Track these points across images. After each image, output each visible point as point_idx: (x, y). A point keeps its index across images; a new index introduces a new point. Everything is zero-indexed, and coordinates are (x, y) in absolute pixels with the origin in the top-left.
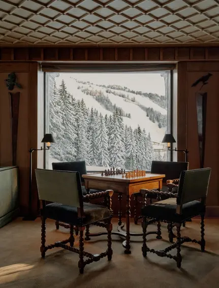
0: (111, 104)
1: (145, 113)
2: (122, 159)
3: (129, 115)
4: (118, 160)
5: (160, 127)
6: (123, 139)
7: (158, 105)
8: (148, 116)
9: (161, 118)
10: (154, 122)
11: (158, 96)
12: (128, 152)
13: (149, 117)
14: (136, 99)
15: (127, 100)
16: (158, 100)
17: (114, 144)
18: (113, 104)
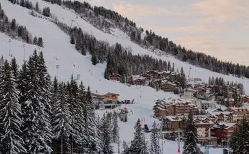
0: (7, 19)
1: (67, 38)
2: (47, 147)
3: (40, 39)
4: (40, 147)
5: (94, 62)
6: (47, 106)
7: (91, 22)
8: (72, 42)
9: (96, 47)
10: (84, 53)
11: (90, 8)
12: (57, 130)
13: (74, 45)
14: (51, 12)
15: (35, 13)
16: (91, 14)
17: (32, 118)
18: (10, 20)
